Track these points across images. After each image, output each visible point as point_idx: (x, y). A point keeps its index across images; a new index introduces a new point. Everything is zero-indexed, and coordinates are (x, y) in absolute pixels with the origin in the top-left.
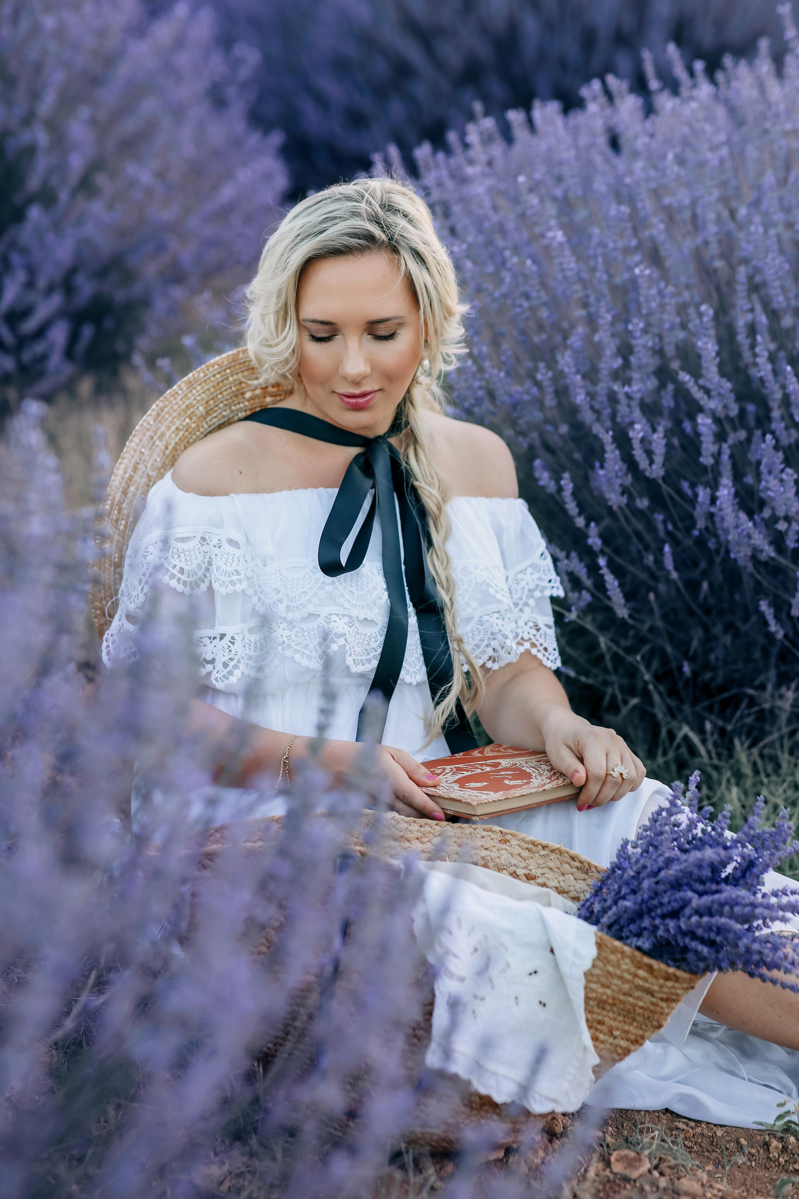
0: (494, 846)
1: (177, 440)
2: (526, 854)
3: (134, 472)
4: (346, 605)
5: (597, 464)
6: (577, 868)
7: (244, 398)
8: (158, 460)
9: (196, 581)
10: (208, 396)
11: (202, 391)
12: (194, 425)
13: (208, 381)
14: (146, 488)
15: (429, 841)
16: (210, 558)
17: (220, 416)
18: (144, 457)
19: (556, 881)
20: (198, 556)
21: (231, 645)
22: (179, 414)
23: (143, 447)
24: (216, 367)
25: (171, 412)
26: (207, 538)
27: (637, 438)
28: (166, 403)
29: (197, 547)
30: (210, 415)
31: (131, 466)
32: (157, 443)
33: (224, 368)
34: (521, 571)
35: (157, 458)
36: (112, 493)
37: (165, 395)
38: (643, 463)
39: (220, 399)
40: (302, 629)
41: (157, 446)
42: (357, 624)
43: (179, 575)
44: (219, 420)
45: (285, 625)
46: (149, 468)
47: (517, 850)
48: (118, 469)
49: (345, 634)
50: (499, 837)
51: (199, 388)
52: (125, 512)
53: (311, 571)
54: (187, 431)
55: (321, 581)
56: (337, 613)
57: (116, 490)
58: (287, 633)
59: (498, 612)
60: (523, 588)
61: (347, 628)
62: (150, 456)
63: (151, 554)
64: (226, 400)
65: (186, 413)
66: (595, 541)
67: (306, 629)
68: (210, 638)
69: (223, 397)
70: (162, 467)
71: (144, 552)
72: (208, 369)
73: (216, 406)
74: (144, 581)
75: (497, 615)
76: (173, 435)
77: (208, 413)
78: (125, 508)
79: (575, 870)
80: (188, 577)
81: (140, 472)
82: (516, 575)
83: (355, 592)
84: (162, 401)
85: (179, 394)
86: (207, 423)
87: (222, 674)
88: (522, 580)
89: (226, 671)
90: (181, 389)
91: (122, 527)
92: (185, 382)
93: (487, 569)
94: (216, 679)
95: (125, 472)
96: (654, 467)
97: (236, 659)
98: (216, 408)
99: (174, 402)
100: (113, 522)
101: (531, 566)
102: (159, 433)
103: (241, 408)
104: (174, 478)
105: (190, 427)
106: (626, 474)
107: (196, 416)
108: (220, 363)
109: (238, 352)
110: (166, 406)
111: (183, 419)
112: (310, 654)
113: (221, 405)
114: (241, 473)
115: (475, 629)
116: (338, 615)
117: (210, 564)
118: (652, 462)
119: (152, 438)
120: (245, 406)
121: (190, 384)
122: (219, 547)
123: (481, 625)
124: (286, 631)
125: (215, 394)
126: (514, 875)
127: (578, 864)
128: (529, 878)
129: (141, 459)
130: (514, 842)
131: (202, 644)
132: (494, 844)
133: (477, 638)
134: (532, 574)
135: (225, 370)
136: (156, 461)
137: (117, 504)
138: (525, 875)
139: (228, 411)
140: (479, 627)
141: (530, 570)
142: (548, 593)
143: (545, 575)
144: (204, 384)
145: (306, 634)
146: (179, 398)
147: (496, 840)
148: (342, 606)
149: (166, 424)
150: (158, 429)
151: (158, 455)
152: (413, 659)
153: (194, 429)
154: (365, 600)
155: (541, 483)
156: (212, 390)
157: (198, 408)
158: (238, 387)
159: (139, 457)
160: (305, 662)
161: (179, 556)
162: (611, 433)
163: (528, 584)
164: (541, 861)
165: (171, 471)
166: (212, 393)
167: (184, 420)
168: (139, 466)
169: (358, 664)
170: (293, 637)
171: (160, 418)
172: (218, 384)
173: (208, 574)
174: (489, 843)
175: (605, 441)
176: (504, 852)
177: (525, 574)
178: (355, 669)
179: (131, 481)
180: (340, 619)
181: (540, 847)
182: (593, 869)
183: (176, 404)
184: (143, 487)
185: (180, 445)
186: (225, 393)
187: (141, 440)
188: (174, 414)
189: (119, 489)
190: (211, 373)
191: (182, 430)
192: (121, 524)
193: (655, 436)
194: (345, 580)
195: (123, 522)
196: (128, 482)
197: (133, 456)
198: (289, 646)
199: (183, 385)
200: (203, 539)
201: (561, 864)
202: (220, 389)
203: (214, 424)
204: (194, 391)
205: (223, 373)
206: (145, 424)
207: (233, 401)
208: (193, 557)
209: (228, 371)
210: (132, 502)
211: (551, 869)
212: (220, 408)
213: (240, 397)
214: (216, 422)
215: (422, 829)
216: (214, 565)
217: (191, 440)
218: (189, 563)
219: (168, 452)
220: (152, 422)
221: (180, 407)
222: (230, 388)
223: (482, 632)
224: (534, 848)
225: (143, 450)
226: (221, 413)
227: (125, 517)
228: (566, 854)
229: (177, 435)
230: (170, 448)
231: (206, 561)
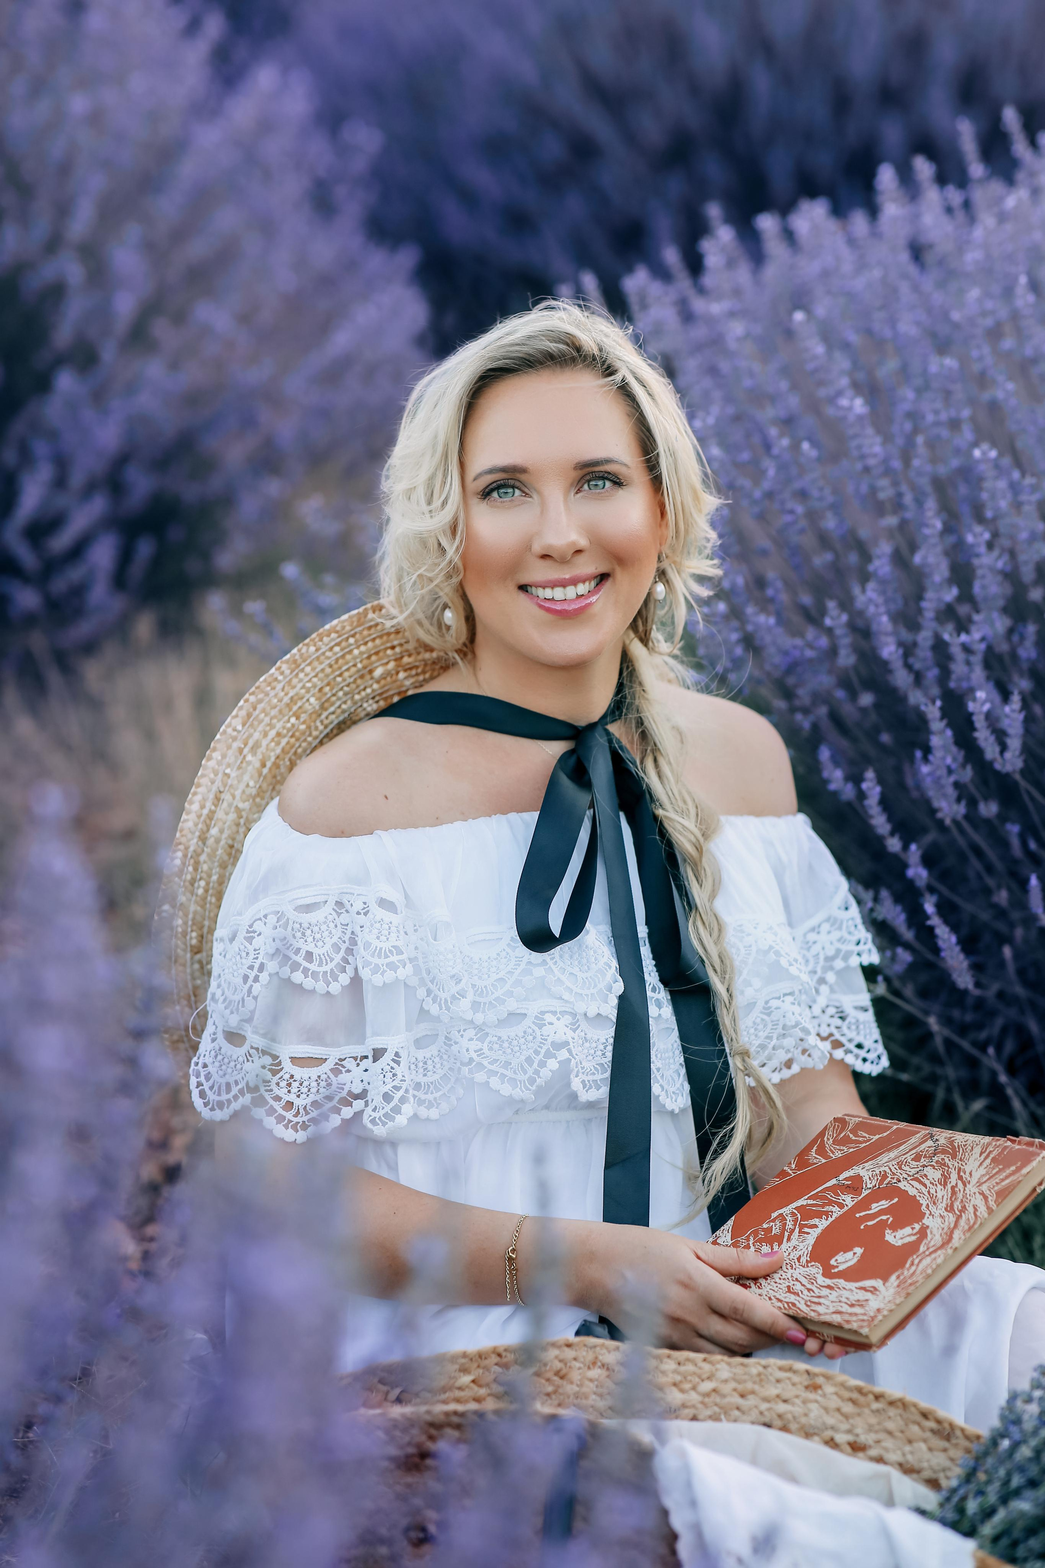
0: (797, 1397)
1: (278, 751)
2: (848, 1408)
3: (216, 806)
4: (566, 996)
5: (918, 754)
6: (932, 1431)
7: (372, 678)
8: (252, 784)
9: (332, 970)
10: (321, 680)
11: (313, 674)
12: (303, 727)
13: (322, 658)
14: (234, 828)
15: (694, 1388)
16: (353, 933)
17: (339, 711)
18: (230, 782)
19: (899, 1452)
20: (334, 931)
21: (395, 1065)
22: (280, 712)
23: (229, 765)
24: (333, 635)
25: (268, 708)
26: (345, 901)
27: (980, 712)
28: (261, 696)
29: (330, 918)
30: (326, 710)
31: (211, 796)
32: (249, 758)
33: (346, 636)
34: (813, 930)
35: (249, 781)
36: (183, 840)
37: (257, 684)
38: (991, 750)
39: (339, 684)
40: (500, 1038)
41: (249, 763)
42: (584, 1025)
43: (305, 964)
44: (337, 717)
45: (471, 1033)
46: (238, 797)
47: (834, 1402)
48: (191, 803)
49: (567, 1043)
50: (805, 1380)
51: (308, 669)
52: (205, 867)
53: (509, 945)
54: (292, 736)
55: (525, 960)
56: (553, 1009)
57: (190, 836)
58: (475, 1045)
59: (791, 994)
60: (817, 956)
61: (570, 1034)
62: (239, 779)
63: (259, 934)
64: (348, 685)
65: (290, 710)
66: (918, 873)
67: (505, 1038)
68: (355, 1059)
69: (344, 680)
70: (258, 795)
71: (248, 932)
72: (321, 640)
73: (334, 695)
74: (251, 978)
75: (789, 999)
76: (273, 744)
77: (323, 708)
78: (205, 862)
79: (928, 1434)
80: (320, 965)
81: (225, 805)
82: (805, 935)
83: (579, 974)
84: (253, 694)
85: (279, 682)
86: (322, 722)
87: (382, 1112)
88: (815, 942)
89: (388, 1108)
90: (282, 673)
91: (200, 891)
92: (287, 662)
93: (771, 928)
94: (373, 1121)
95: (203, 807)
96: (1008, 755)
97: (404, 1088)
98: (334, 699)
99: (272, 693)
100: (187, 884)
101: (828, 920)
102: (251, 743)
103: (368, 695)
104: (283, 811)
105: (297, 730)
106: (964, 766)
107: (305, 712)
108: (338, 628)
109: (366, 609)
110: (260, 701)
111: (286, 718)
112: (513, 1076)
113: (341, 694)
114: (386, 797)
115: (758, 1020)
116: (554, 1013)
117: (353, 941)
118: (1004, 748)
119: (241, 751)
120: (373, 691)
121: (295, 665)
122: (366, 914)
123: (769, 1015)
124: (475, 1042)
125: (332, 677)
126: (831, 1443)
127: (932, 1424)
128: (856, 1448)
129: (225, 785)
130: (829, 1389)
131: (343, 1070)
132: (798, 1393)
133: (762, 1034)
134: (829, 932)
135: (347, 639)
136: (248, 785)
137: (191, 857)
138: (850, 1444)
139: (349, 702)
140: (765, 1017)
141: (826, 927)
142: (855, 961)
143: (850, 933)
144: (316, 663)
145: (506, 1045)
146: (279, 686)
147: (799, 1386)
148: (561, 998)
149: (260, 728)
150: (250, 736)
151: (252, 777)
152: (671, 1071)
153: (303, 733)
154: (595, 986)
155: (832, 787)
156: (328, 670)
157: (308, 700)
158: (365, 662)
159: (222, 781)
160: (506, 1090)
161: (304, 934)
162: (939, 703)
163: (823, 948)
164: (873, 1420)
165: (276, 801)
166: (327, 676)
167: (288, 721)
168: (223, 796)
169: (590, 1087)
170: (486, 1050)
171: (251, 719)
172: (337, 661)
173: (350, 958)
174: (789, 1392)
175: (930, 716)
176: (813, 1406)
177: (818, 933)
178: (585, 1096)
179: (211, 819)
180: (558, 1019)
181: (871, 1397)
182: (958, 1433)
183: (276, 695)
184: (229, 827)
185: (284, 759)
186: (346, 674)
187: (224, 756)
188: (273, 712)
189: (193, 833)
190: (327, 645)
191: (285, 736)
192: (199, 887)
193: (1007, 709)
194: (561, 957)
195: (203, 883)
196: (208, 821)
197: (213, 782)
198: (480, 1066)
199: (284, 667)
200: (339, 904)
201: (907, 1425)
202: (340, 668)
203: (331, 723)
204: (301, 675)
205: (344, 644)
206: (229, 730)
207: (358, 687)
208: (326, 934)
209: (352, 640)
210: (214, 850)
211: (890, 1433)
212: (339, 699)
213: (368, 677)
214: (334, 719)
215: (682, 1369)
216: (359, 943)
217: (300, 750)
218: (320, 944)
219: (265, 771)
220: (239, 728)
221: (280, 701)
222: (355, 665)
223: (770, 1026)
224: (862, 1399)
225: (228, 771)
226: (339, 707)
227: (204, 875)
228: (913, 1409)
229: (278, 744)
230: (269, 764)
231: (346, 938)
